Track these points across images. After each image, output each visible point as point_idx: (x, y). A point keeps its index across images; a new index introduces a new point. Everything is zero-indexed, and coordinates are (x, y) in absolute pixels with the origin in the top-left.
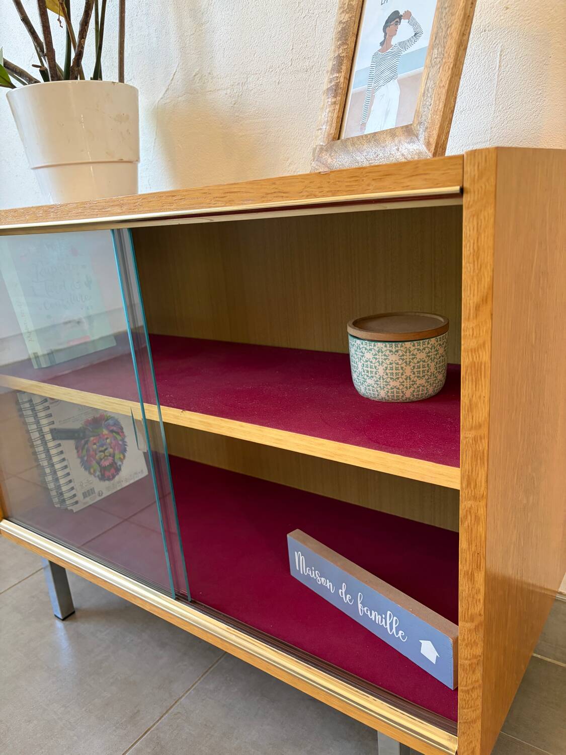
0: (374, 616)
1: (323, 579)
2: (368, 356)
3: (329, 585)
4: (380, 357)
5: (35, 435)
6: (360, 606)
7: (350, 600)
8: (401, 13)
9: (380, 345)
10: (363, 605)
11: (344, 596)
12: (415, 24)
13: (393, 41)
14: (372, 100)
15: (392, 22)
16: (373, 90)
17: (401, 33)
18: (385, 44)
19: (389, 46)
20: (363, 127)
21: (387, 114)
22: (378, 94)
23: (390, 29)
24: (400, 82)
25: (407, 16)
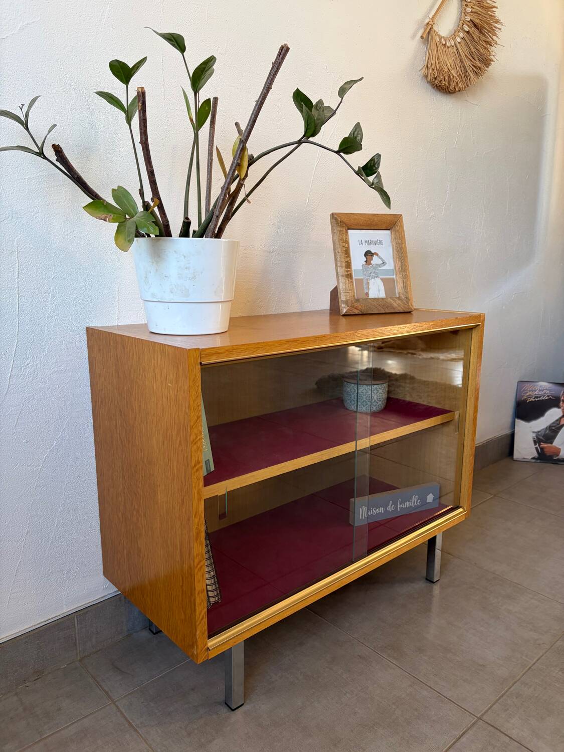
0: (407, 504)
1: (377, 510)
3: (382, 510)
6: (399, 506)
7: (393, 508)
8: (373, 252)
10: (400, 504)
11: (390, 508)
12: (381, 259)
13: (372, 262)
14: (368, 284)
15: (369, 254)
16: (367, 280)
17: (375, 260)
18: (368, 262)
19: (370, 264)
20: (367, 294)
21: (379, 291)
22: (371, 282)
23: (369, 257)
24: (382, 279)
25: (377, 254)
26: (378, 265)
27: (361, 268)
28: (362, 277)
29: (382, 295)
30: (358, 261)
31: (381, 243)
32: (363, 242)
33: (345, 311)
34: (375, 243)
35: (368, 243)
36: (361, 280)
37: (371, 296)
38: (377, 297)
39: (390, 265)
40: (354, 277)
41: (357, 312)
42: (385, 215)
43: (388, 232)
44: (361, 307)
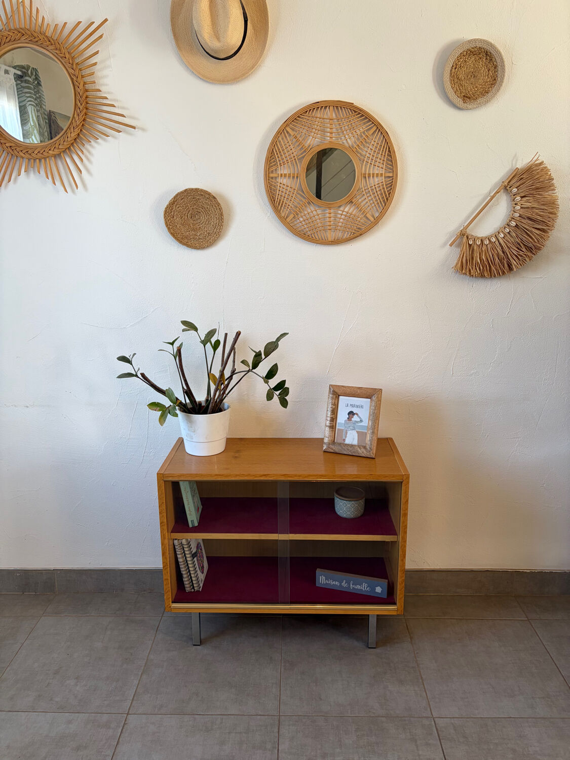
0: (358, 587)
1: (334, 582)
2: (349, 505)
3: (337, 583)
4: (353, 505)
5: (180, 560)
6: (351, 585)
7: (347, 586)
8: (354, 412)
9: (353, 502)
10: (353, 585)
11: (344, 584)
12: (360, 418)
13: (352, 419)
14: (347, 433)
15: (351, 414)
16: (346, 430)
17: (355, 418)
18: (349, 419)
19: (351, 420)
20: (344, 440)
21: (353, 439)
22: (349, 432)
23: (351, 415)
24: (357, 432)
25: (357, 414)
26: (357, 422)
27: (343, 422)
28: (343, 428)
29: (355, 442)
30: (342, 417)
31: (362, 407)
32: (349, 405)
33: (324, 448)
34: (357, 406)
35: (352, 406)
36: (343, 430)
37: (348, 441)
38: (350, 443)
39: (366, 422)
40: (337, 427)
41: (332, 451)
42: (367, 388)
43: (369, 400)
44: (336, 448)
